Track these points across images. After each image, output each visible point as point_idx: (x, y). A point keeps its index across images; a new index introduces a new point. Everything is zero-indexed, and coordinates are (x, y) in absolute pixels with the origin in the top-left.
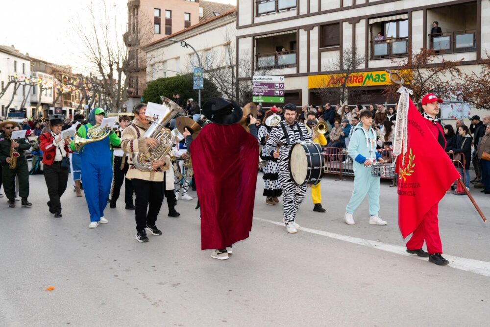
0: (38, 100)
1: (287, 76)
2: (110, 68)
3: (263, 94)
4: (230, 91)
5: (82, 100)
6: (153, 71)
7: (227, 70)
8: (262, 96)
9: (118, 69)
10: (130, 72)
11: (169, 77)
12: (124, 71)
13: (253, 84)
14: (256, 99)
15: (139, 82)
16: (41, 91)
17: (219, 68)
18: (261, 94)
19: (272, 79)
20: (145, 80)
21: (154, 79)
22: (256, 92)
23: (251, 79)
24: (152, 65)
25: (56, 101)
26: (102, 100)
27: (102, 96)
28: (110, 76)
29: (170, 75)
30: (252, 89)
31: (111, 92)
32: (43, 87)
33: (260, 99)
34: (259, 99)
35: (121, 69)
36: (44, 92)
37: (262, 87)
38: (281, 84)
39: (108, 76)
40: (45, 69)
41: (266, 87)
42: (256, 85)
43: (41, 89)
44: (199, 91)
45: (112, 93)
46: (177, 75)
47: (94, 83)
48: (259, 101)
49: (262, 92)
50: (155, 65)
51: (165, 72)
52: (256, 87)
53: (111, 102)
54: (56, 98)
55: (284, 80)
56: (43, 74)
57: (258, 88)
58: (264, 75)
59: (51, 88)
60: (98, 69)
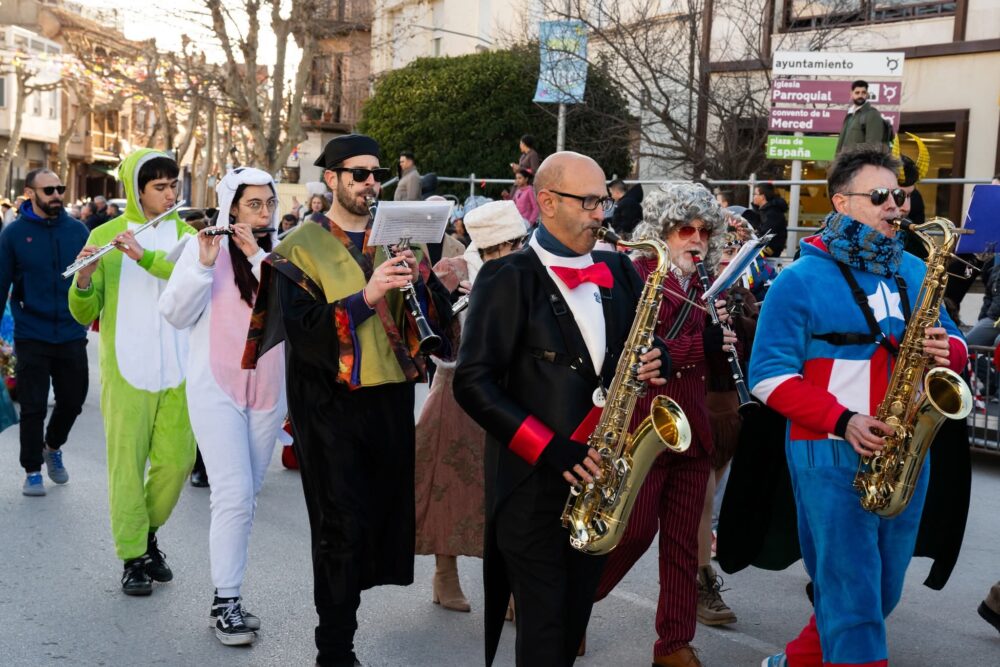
0: (12, 127)
1: (915, 54)
2: (248, 17)
3: (809, 125)
4: (678, 113)
5: (154, 134)
6: (395, 36)
7: (673, 29)
8: (808, 133)
9: (277, 22)
10: (318, 37)
11: (453, 54)
12: (297, 33)
13: (770, 83)
14: (783, 147)
15: (346, 75)
16: (23, 95)
17: (645, 21)
18: (802, 125)
19: (850, 66)
20: (367, 67)
21: (399, 64)
22: (784, 118)
23: (764, 64)
24: (393, 12)
25: (70, 132)
26: (219, 136)
27: (219, 123)
28: (249, 48)
29: (457, 48)
30: (768, 106)
31: (250, 106)
32: (27, 83)
33: (796, 148)
34: (792, 147)
35: (287, 22)
36: (30, 101)
37: (807, 97)
38: (890, 84)
39: (243, 46)
40: (37, 16)
41: (824, 97)
42: (783, 90)
43: (22, 85)
44: (562, 108)
45: (253, 109)
46: (479, 51)
47: (196, 75)
48: (793, 154)
49: (806, 119)
50: (404, 11)
51: (438, 40)
52: (784, 96)
53: (250, 145)
54: (69, 125)
55: (902, 69)
56: (31, 35)
57: (790, 101)
58: (818, 49)
59: (55, 86)
60: (210, 22)
